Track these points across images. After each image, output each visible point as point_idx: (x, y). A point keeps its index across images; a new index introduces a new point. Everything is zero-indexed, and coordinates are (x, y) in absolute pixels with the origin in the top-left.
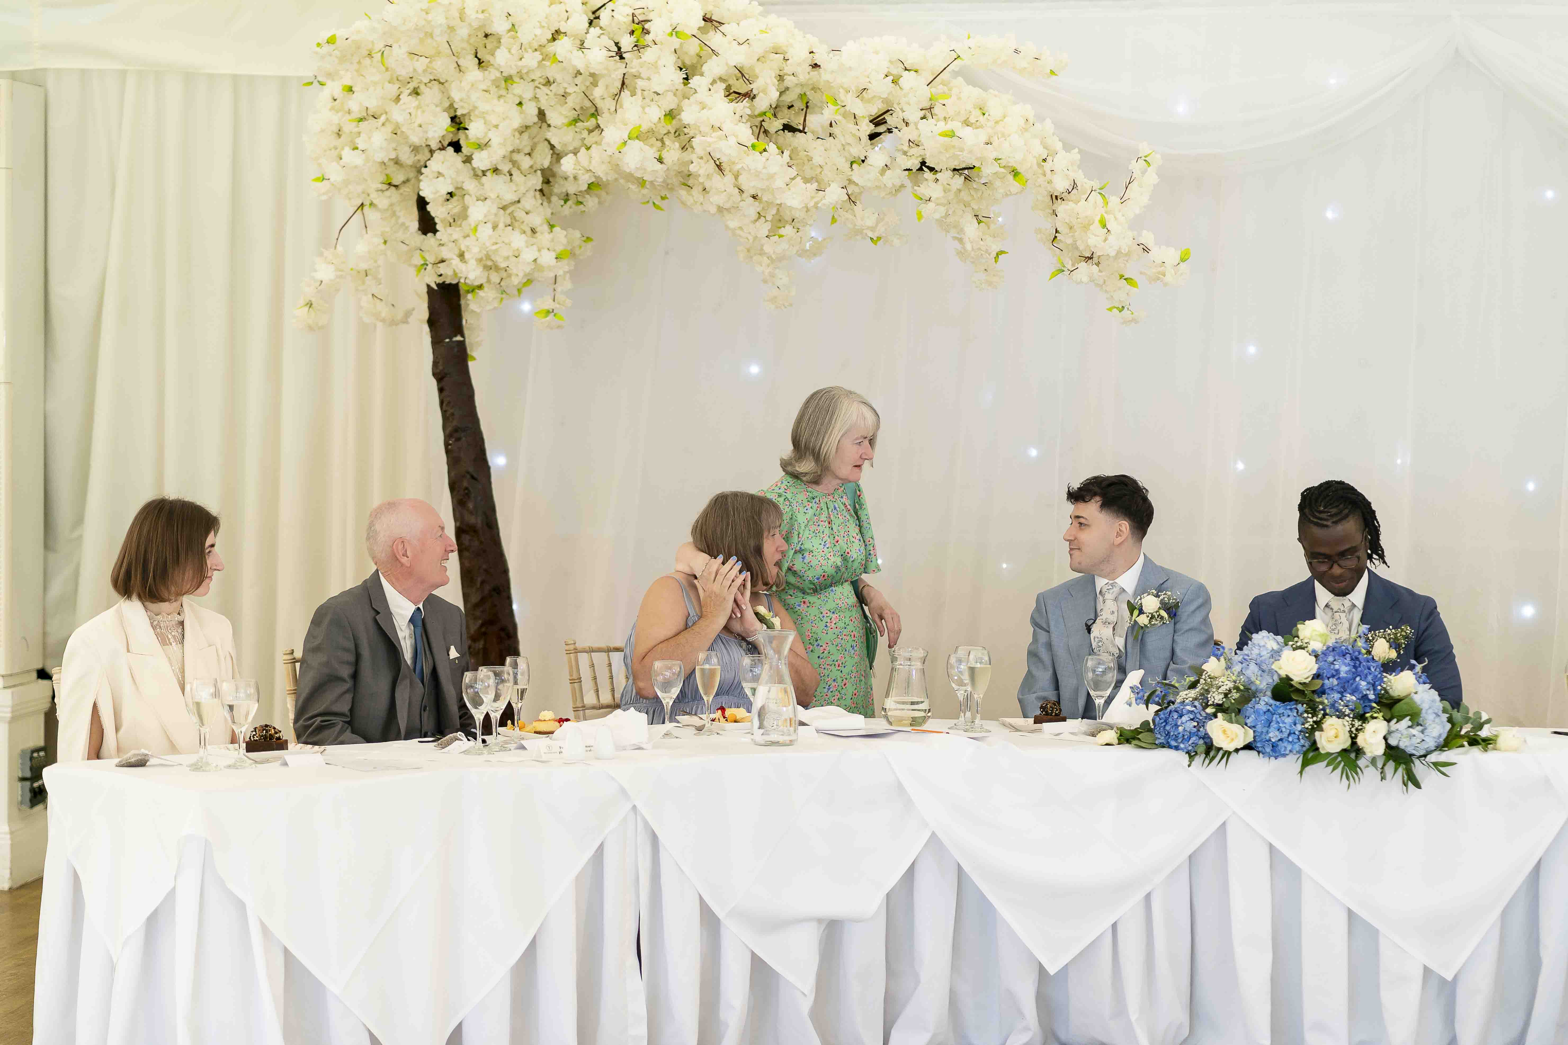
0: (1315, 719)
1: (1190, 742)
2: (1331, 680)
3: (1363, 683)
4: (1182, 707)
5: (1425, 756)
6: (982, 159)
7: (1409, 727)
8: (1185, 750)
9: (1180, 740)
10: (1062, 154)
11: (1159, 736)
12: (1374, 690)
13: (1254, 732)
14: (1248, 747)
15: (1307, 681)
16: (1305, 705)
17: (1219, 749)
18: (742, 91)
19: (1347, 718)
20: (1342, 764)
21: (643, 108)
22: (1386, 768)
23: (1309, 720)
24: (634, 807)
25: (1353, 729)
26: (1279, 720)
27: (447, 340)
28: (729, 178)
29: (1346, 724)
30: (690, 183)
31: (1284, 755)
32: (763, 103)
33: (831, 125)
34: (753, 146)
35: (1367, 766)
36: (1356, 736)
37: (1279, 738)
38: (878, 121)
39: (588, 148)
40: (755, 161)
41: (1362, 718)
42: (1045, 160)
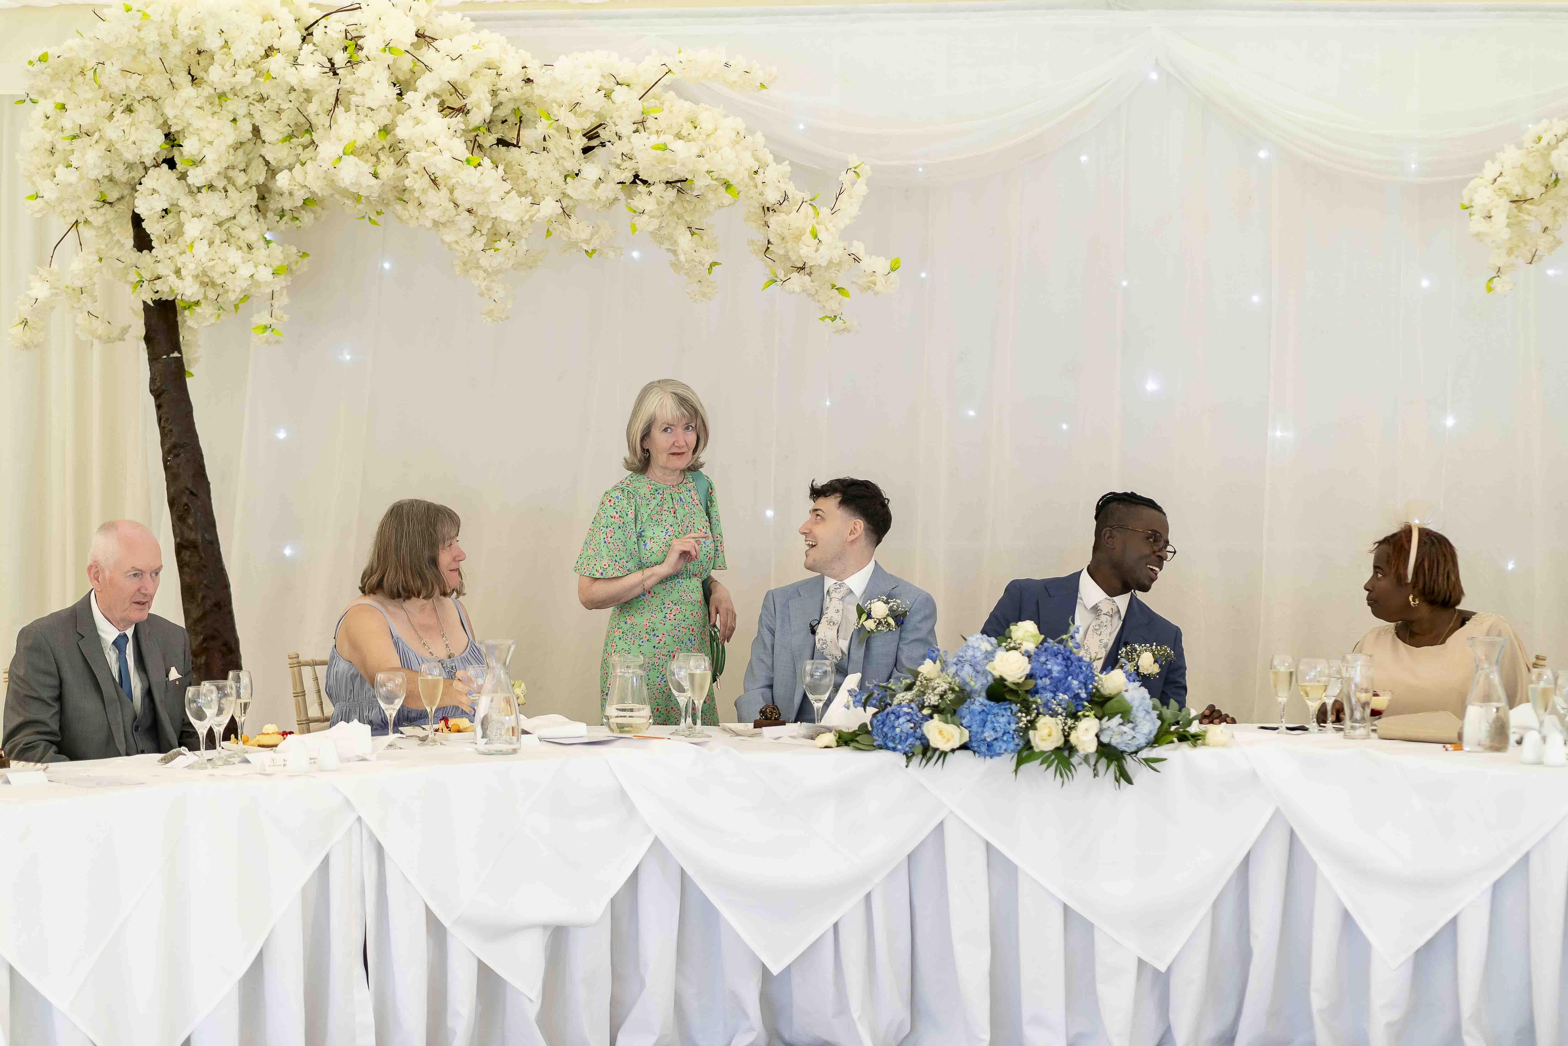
0: (1029, 718)
1: (908, 743)
2: (1044, 679)
3: (1075, 682)
4: (899, 709)
5: (1136, 752)
6: (694, 173)
7: (1121, 724)
8: (903, 752)
9: (897, 742)
10: (773, 165)
11: (877, 738)
12: (1086, 688)
13: (970, 732)
14: (964, 747)
15: (1021, 681)
16: (1019, 705)
17: (936, 750)
18: (456, 106)
19: (1060, 717)
20: (1056, 762)
21: (358, 124)
22: (1099, 766)
23: (1023, 719)
24: (359, 819)
25: (1066, 728)
26: (994, 720)
27: (165, 357)
28: (444, 192)
29: (1059, 722)
30: (406, 197)
31: (999, 754)
32: (477, 118)
33: (545, 139)
34: (468, 161)
35: (1080, 764)
36: (1069, 734)
37: (994, 737)
38: (591, 135)
39: (303, 164)
40: (469, 175)
41: (1075, 717)
42: (756, 172)
